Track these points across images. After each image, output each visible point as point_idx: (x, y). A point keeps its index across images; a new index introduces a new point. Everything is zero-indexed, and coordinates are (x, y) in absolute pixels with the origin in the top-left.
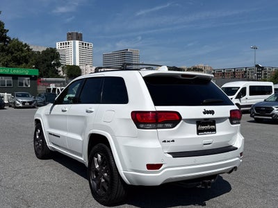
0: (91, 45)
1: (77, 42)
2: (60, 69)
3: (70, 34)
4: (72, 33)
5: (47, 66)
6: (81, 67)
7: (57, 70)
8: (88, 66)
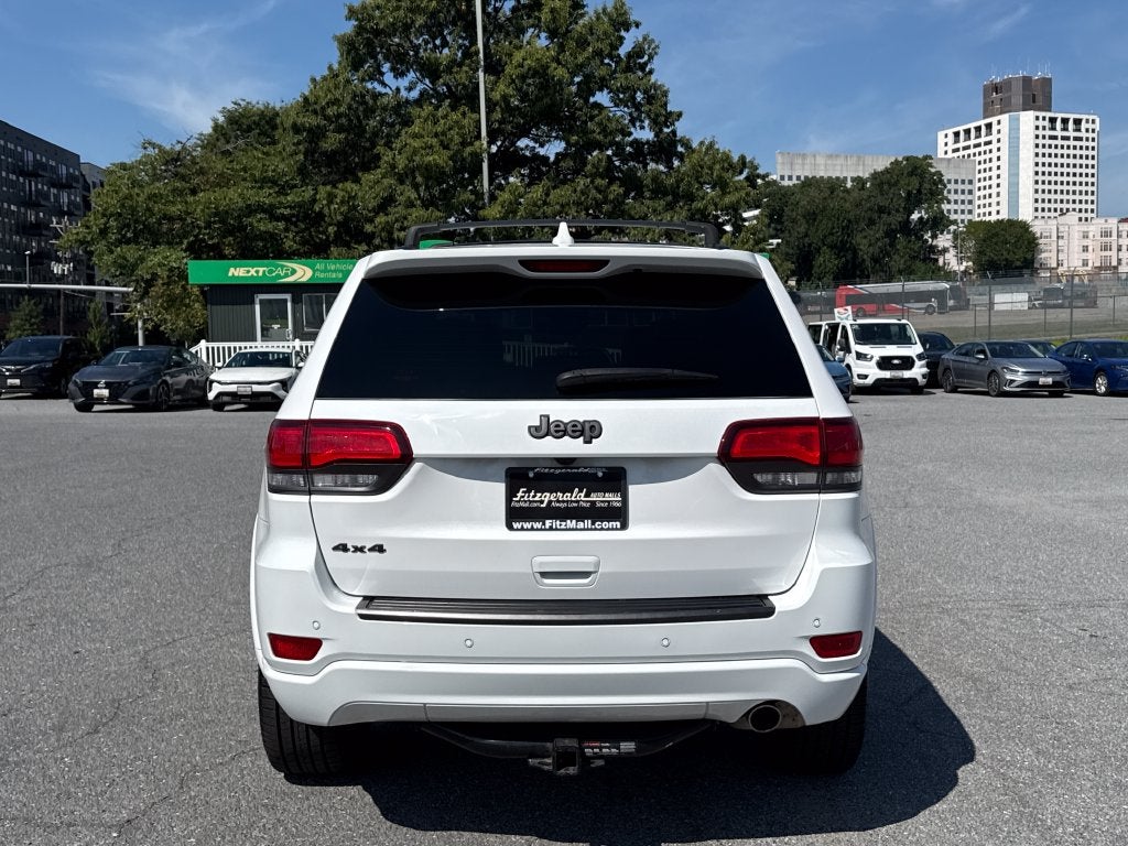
0: (1093, 122)
1: (1027, 118)
2: (944, 241)
3: (996, 88)
4: (1008, 82)
5: (890, 234)
6: (1037, 228)
7: (933, 249)
8: (1072, 218)
